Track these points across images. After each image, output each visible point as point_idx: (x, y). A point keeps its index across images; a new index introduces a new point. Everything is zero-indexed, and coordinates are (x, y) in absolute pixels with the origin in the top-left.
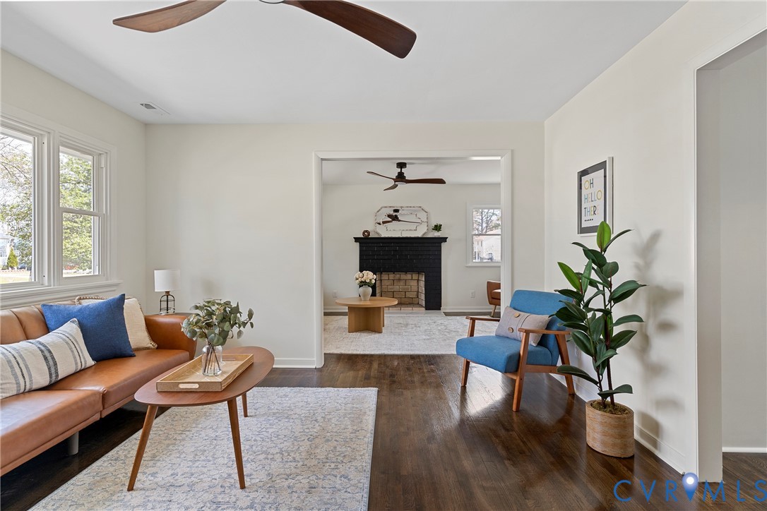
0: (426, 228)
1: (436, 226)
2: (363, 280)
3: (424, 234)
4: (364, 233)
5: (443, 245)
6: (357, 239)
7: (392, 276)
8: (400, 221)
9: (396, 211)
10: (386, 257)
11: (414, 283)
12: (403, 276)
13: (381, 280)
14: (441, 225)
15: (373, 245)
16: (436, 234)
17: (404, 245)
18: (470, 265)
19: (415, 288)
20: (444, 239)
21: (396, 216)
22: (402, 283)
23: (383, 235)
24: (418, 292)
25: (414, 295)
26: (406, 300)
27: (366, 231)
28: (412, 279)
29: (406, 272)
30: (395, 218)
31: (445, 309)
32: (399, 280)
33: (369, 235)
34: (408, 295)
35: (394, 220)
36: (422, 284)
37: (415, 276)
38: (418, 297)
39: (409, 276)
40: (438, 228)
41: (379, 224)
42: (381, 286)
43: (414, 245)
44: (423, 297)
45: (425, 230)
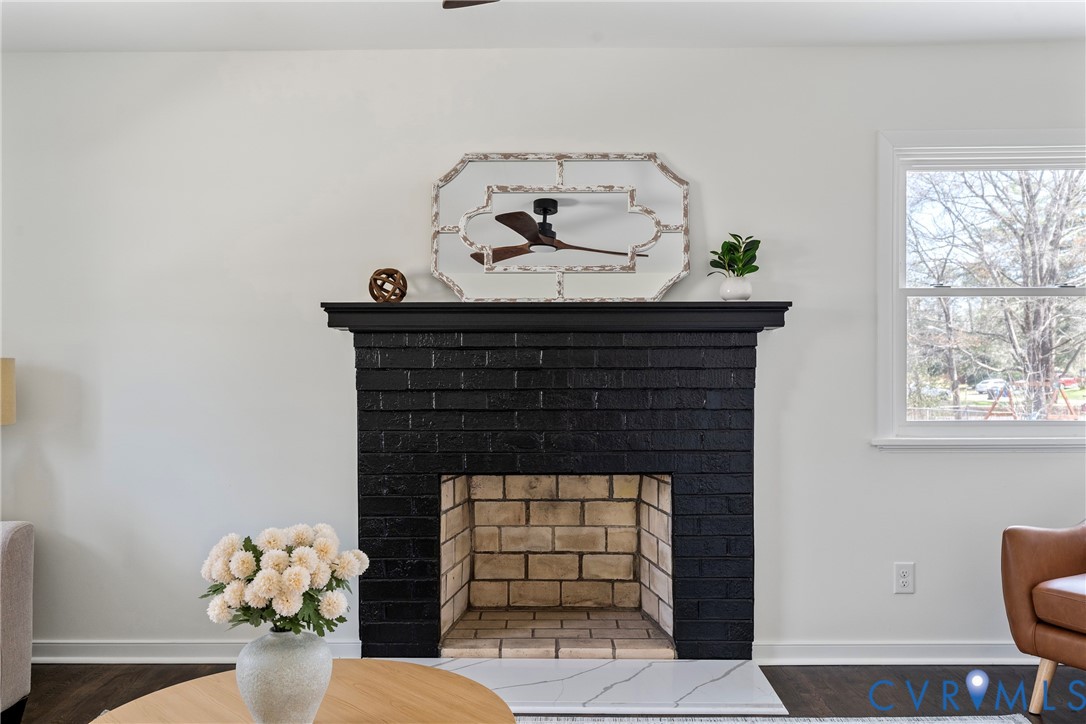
0: (683, 259)
1: (730, 249)
2: (254, 595)
3: (674, 286)
4: (374, 286)
5: (768, 342)
6: (338, 314)
7: (518, 485)
8: (560, 246)
9: (546, 206)
10: (484, 401)
11: (619, 516)
12: (570, 486)
13: (470, 502)
14: (753, 245)
15: (421, 340)
16: (731, 288)
17: (570, 340)
18: (891, 438)
19: (623, 539)
20: (774, 313)
21: (545, 228)
22: (565, 514)
23: (470, 296)
24: (637, 555)
25: (619, 568)
26: (583, 590)
27: (391, 273)
28: (610, 498)
29: (583, 470)
30: (542, 236)
31: (771, 651)
32: (554, 500)
33: (403, 294)
34: (594, 567)
35: (535, 240)
36: (659, 524)
37: (625, 485)
38: (637, 578)
39: (597, 485)
40: (738, 257)
41: (478, 257)
42: (472, 527)
43: (625, 340)
44: (661, 585)
45: (676, 271)
